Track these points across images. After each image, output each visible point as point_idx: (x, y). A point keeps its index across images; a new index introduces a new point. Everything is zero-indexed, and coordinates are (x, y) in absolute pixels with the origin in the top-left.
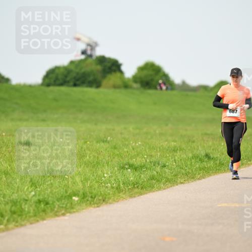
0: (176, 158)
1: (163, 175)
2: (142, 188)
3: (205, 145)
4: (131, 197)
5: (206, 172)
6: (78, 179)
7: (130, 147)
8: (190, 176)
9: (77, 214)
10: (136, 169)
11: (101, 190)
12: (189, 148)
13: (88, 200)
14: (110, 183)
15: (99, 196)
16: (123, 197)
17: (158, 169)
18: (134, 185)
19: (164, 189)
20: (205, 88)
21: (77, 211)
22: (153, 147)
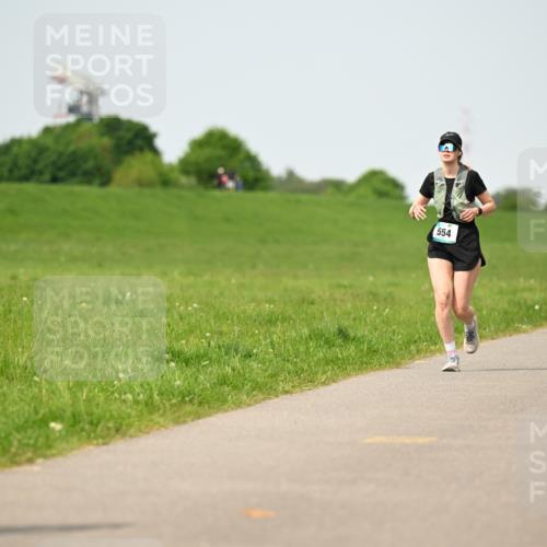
0: (275, 337)
1: (247, 375)
2: (200, 403)
3: (337, 310)
4: (178, 422)
5: (340, 368)
6: (61, 384)
7: (175, 314)
8: (306, 377)
9: (59, 459)
10: (187, 362)
11: (111, 408)
12: (304, 316)
13: (83, 430)
14: (131, 392)
15: (109, 421)
16: (158, 423)
17: (236, 361)
18: (183, 398)
19: (249, 405)
20: (337, 185)
21: (60, 454)
22: (224, 313)
